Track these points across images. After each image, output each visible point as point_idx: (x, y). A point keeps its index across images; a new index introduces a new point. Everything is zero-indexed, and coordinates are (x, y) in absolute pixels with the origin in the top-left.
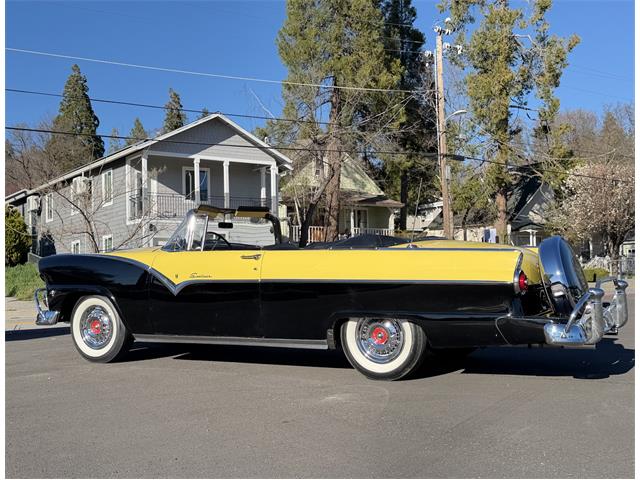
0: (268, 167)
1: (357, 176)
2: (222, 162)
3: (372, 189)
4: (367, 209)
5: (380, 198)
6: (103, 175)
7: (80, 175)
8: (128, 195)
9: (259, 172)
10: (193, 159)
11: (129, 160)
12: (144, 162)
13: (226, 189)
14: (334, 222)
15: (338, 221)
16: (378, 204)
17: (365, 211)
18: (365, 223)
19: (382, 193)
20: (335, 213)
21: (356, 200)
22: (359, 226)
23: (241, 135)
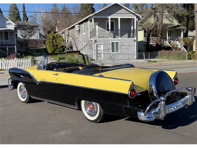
0: (134, 19)
1: (170, 19)
2: (118, 18)
3: (176, 23)
4: (173, 30)
5: (178, 26)
6: (83, 24)
7: (77, 24)
8: (89, 31)
9: (131, 20)
10: (108, 18)
11: (89, 19)
12: (93, 20)
13: (119, 28)
14: (160, 35)
15: (161, 35)
16: (177, 28)
17: (173, 31)
18: (173, 35)
19: (179, 24)
20: (161, 32)
21: (170, 27)
22: (170, 36)
23: (124, 8)
